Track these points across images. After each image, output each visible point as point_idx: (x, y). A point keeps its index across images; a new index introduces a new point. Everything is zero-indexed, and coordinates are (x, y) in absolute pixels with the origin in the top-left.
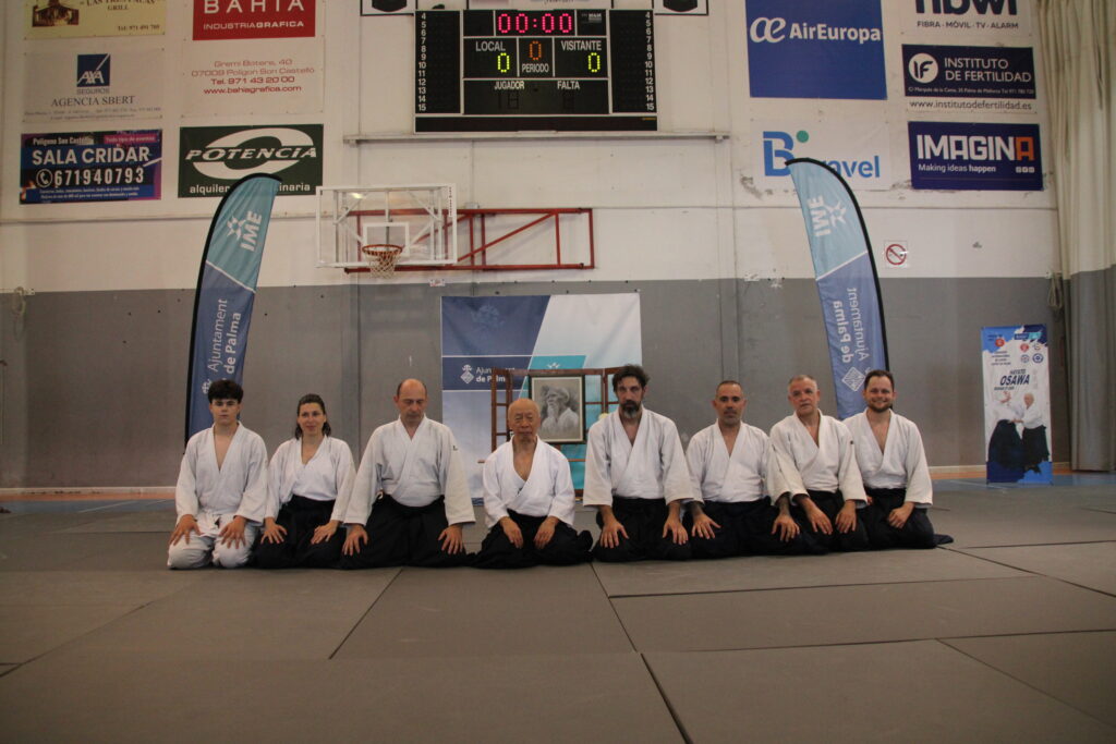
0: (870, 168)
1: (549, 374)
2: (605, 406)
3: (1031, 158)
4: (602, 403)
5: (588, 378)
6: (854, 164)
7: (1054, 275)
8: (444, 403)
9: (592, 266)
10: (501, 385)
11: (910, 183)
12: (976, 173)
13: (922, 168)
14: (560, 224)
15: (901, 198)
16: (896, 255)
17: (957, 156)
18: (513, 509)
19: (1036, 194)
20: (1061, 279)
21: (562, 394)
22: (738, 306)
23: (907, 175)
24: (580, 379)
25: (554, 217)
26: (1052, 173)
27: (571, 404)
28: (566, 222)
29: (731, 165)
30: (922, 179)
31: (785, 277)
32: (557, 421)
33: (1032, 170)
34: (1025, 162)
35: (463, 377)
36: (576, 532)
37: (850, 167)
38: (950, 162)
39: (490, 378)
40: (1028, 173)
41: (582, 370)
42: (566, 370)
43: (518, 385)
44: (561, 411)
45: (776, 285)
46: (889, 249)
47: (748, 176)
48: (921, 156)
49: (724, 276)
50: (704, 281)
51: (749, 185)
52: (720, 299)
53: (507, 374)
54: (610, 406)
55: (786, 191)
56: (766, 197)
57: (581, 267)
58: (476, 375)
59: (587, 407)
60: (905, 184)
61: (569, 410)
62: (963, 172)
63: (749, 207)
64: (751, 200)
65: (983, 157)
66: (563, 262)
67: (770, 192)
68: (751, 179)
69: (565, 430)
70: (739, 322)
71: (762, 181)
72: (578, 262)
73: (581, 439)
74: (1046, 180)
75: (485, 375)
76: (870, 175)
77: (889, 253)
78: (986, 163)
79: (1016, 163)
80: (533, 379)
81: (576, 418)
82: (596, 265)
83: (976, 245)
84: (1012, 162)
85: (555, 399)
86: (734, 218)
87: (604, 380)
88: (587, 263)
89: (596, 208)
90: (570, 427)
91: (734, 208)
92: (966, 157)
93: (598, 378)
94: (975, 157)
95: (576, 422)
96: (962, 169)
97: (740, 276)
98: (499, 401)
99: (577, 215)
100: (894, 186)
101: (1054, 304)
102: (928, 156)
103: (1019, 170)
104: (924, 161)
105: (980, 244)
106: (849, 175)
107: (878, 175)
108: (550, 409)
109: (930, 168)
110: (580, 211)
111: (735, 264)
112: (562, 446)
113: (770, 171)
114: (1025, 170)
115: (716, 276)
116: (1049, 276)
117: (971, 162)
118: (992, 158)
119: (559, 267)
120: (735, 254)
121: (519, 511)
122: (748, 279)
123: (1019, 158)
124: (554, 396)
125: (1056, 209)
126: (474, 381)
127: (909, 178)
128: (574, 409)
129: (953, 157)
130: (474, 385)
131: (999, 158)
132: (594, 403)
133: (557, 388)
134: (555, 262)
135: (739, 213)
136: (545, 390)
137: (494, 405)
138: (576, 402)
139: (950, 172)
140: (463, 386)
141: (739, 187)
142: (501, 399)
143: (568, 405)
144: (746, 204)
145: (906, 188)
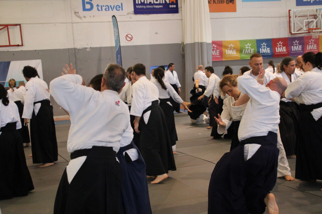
0: (120, 7)
3: (175, 2)
6: (114, 6)
7: (182, 42)
9: (22, 45)
11: (134, 12)
12: (156, 8)
13: (137, 7)
14: (9, 30)
15: (130, 18)
16: (129, 38)
17: (150, 2)
19: (176, 14)
20: (183, 44)
22: (75, 57)
23: (132, 9)
25: (6, 28)
26: (181, 7)
28: (11, 29)
29: (71, 7)
30: (137, 11)
31: (91, 47)
33: (175, 6)
34: (172, 3)
37: (112, 7)
38: (147, 4)
40: (174, 8)
45: (88, 50)
46: (127, 36)
47: (77, 11)
48: (137, 3)
49: (70, 47)
50: (63, 49)
51: (77, 15)
52: (69, 55)
55: (91, 16)
56: (83, 18)
57: (18, 45)
60: (132, 13)
62: (151, 8)
63: (78, 23)
64: (78, 20)
65: (158, 2)
66: (11, 44)
67: (85, 17)
68: (78, 12)
70: (76, 63)
71: (82, 13)
72: (17, 44)
74: (179, 10)
76: (119, 10)
77: (127, 37)
78: (160, 4)
79: (170, 4)
82: (23, 44)
83: (156, 33)
84: (168, 4)
86: (72, 26)
88: (20, 44)
89: (22, 24)
91: (72, 23)
92: (152, 3)
94: (155, 2)
96: (151, 7)
97: (75, 47)
99: (15, 27)
100: (128, 13)
101: (182, 52)
102: (140, 3)
103: (170, 6)
104: (138, 4)
105: (157, 33)
106: (112, 10)
107: (122, 10)
109: (140, 7)
110: (16, 25)
111: (74, 43)
113: (84, 9)
114: (173, 6)
115: (67, 47)
116: (181, 43)
117: (154, 4)
118: (161, 2)
119: (10, 46)
120: (73, 39)
122: (78, 48)
123: (171, 2)
125: (182, 20)
127: (133, 10)
129: (148, 3)
131: (164, 2)
134: (8, 44)
135: (74, 25)
139: (147, 8)
141: (74, 15)
144: (77, 21)
145: (132, 14)
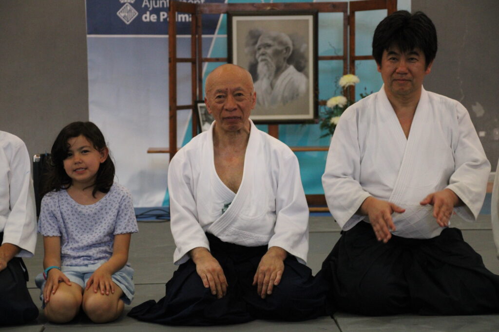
1: (259, 11)
2: (349, 61)
4: (344, 58)
5: (322, 16)
8: (91, 56)
10: (183, 28)
18: (216, 233)
21: (281, 43)
24: (310, 18)
27: (295, 60)
32: (272, 86)
35: (121, 14)
36: (310, 270)
39: (164, 15)
41: (312, 4)
42: (286, 5)
43: (211, 29)
44: (279, 70)
53: (192, 9)
54: (357, 62)
58: (142, 11)
59: (321, 64)
61: (291, 69)
69: (285, 101)
73: (310, 116)
75: (156, 11)
80: (235, 19)
81: (302, 82)
85: (269, 51)
87: (350, 22)
90: (294, 95)
93: (339, 16)
95: (303, 88)
98: (180, 55)
108: (261, 68)
112: (280, 126)
121: (224, 238)
124: (269, 46)
126: (139, 18)
128: (300, 68)
130: (138, 27)
132: (332, 58)
133: (274, 34)
136: (254, 36)
137: (174, 61)
138: (304, 57)
140: (120, 28)
142: (184, 52)
143: (290, 61)
